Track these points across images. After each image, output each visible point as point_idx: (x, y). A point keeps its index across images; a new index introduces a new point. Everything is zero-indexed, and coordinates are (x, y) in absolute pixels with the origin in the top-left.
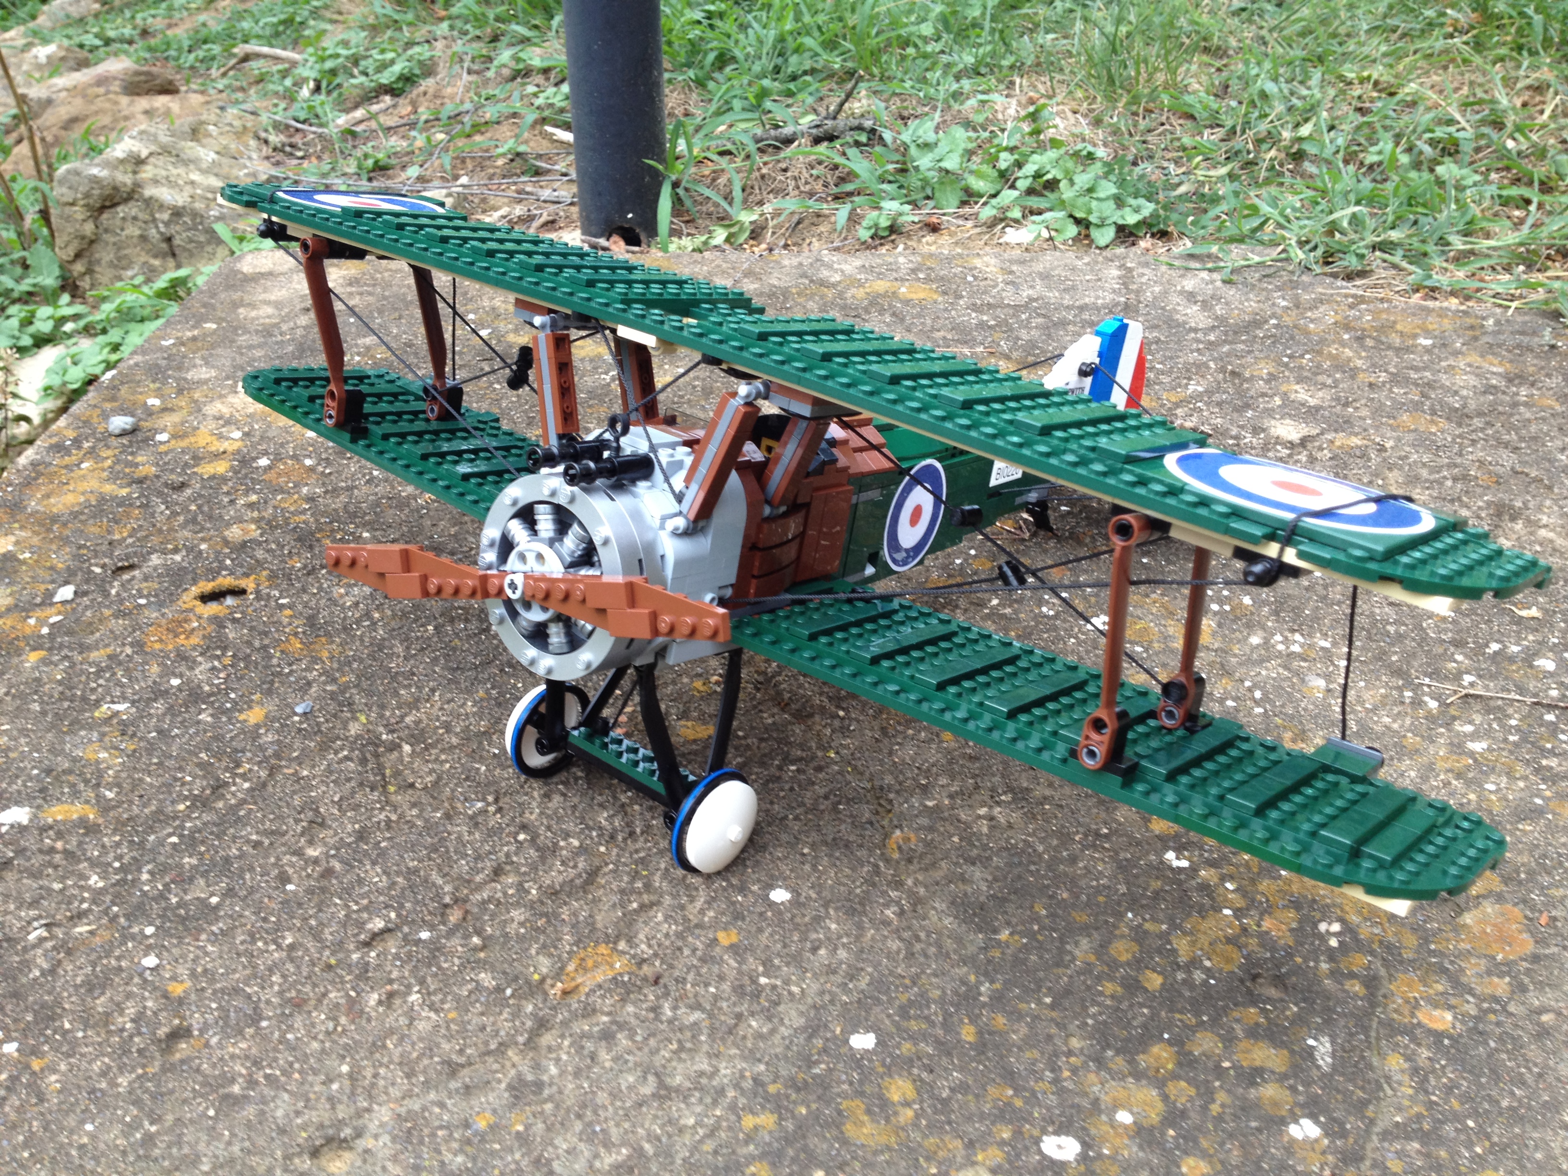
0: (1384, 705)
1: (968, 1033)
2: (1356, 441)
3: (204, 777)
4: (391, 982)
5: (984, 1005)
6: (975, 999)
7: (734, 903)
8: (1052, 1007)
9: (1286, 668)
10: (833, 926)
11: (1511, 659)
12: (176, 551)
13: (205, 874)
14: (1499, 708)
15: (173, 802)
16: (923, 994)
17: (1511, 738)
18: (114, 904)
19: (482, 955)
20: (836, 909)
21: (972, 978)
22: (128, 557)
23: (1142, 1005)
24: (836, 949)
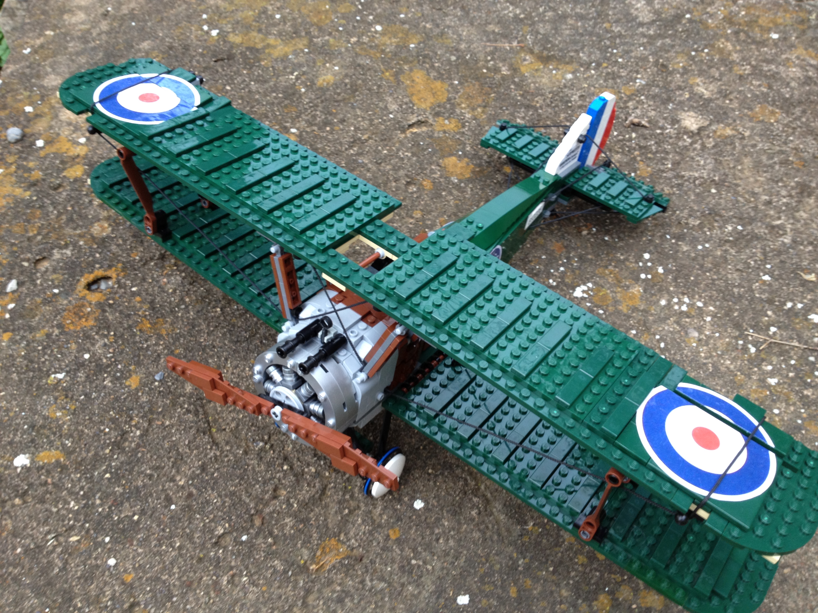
0: (728, 351)
1: (513, 592)
2: (729, 132)
3: (115, 429)
4: (231, 568)
5: (521, 572)
6: (516, 569)
7: (396, 510)
8: (554, 572)
9: (678, 323)
10: (446, 523)
11: (796, 315)
12: (66, 246)
13: (128, 499)
14: (787, 351)
15: (102, 448)
16: (491, 567)
17: (791, 375)
18: (86, 522)
19: (274, 547)
20: (448, 512)
21: (515, 555)
22: (40, 252)
23: (596, 570)
24: (448, 540)
